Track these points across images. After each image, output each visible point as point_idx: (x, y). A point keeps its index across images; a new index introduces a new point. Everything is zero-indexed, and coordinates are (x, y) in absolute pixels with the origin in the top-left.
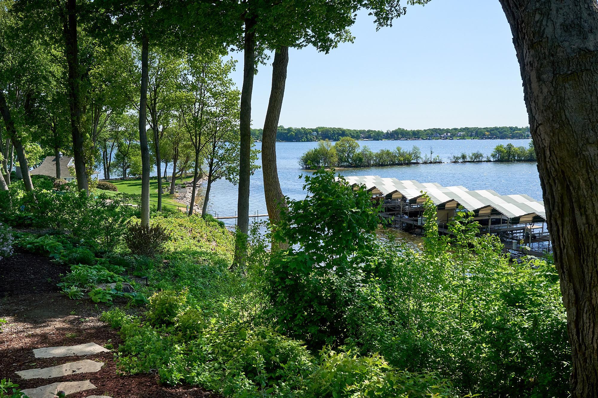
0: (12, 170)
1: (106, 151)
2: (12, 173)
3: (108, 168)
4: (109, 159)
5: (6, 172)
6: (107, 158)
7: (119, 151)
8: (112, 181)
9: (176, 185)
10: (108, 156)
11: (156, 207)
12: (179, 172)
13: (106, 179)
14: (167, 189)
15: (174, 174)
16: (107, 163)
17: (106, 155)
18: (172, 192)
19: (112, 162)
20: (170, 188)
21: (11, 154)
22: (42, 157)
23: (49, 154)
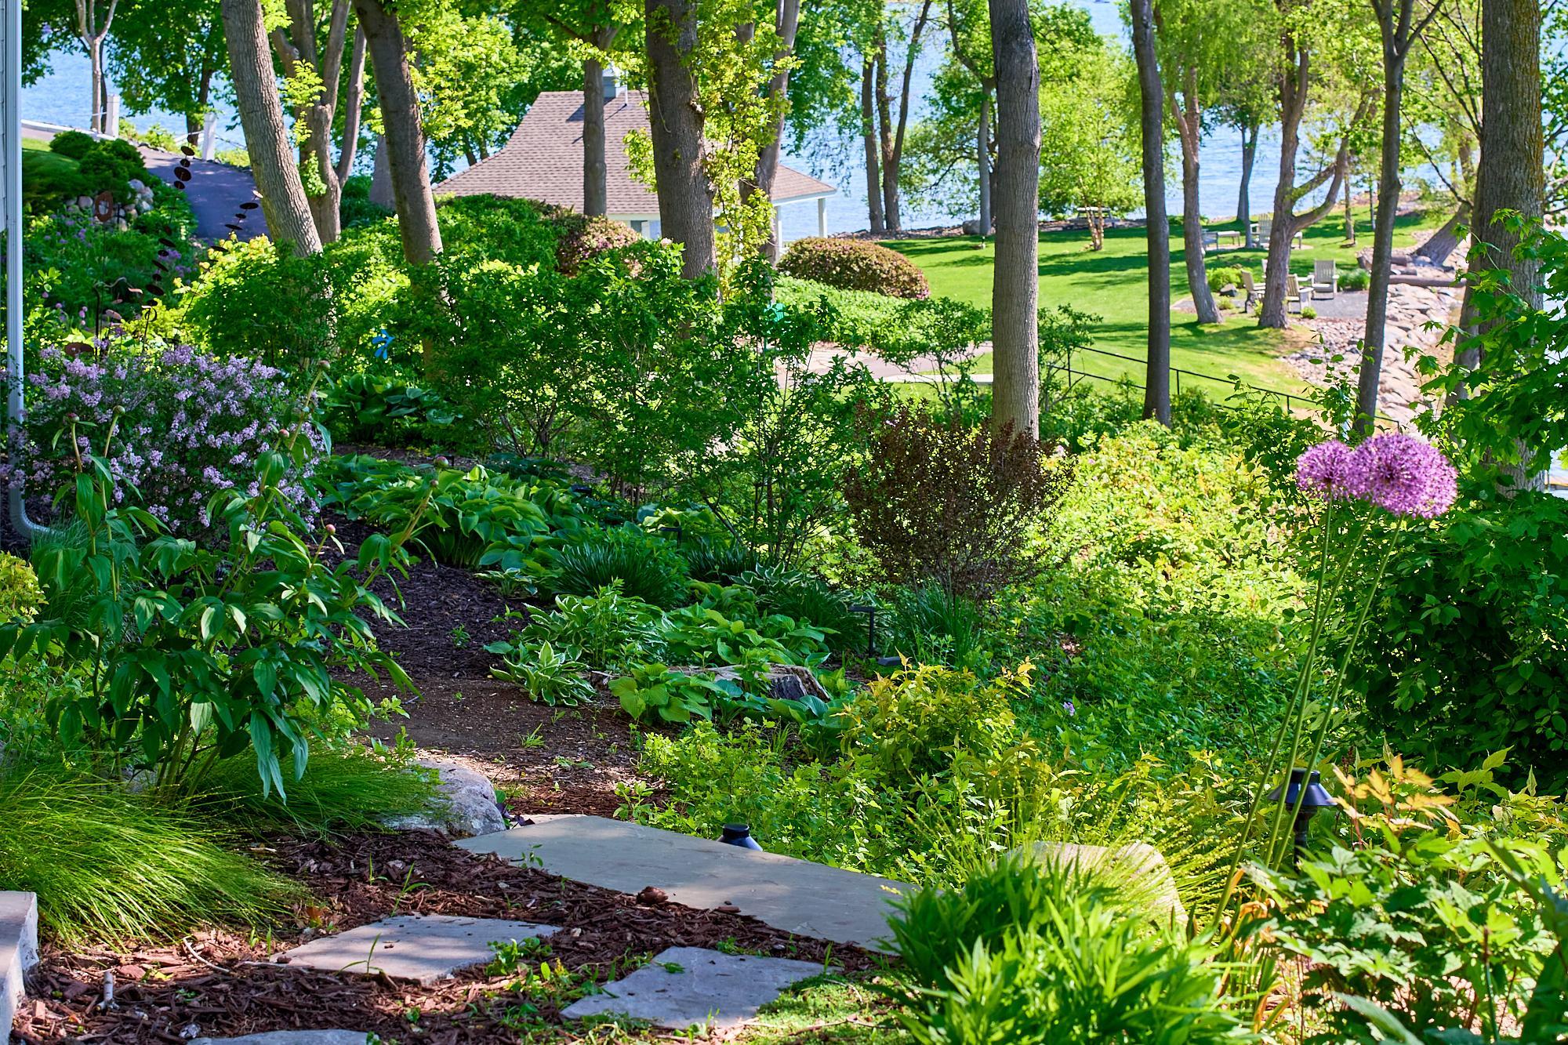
0: (352, 171)
1: (881, 58)
2: (353, 191)
3: (892, 164)
4: (894, 108)
5: (325, 179)
6: (884, 102)
7: (959, 53)
8: (910, 244)
9: (1305, 268)
10: (893, 88)
11: (1139, 398)
12: (1319, 179)
13: (875, 231)
14: (1242, 294)
15: (1285, 196)
16: (885, 129)
17: (882, 78)
18: (1271, 317)
19: (913, 126)
20: (1260, 287)
21: (350, 76)
22: (519, 98)
23: (558, 81)
